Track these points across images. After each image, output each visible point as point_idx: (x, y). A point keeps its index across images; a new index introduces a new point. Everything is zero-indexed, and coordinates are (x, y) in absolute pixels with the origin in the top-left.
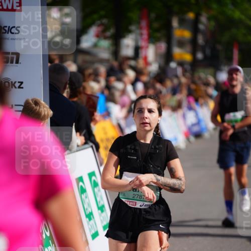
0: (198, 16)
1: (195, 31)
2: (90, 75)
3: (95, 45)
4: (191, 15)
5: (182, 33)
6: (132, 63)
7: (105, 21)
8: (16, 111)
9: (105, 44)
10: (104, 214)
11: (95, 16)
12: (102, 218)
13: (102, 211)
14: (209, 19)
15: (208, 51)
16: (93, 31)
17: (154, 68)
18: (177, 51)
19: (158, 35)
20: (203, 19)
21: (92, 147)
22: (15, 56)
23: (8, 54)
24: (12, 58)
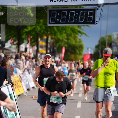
0: (47, 38)
1: (47, 42)
3: (10, 47)
4: (45, 37)
5: (42, 43)
6: (24, 53)
7: (14, 38)
9: (14, 46)
11: (10, 37)
15: (52, 50)
16: (9, 41)
17: (32, 55)
18: (40, 49)
19: (33, 44)
20: (49, 39)
21: (11, 85)
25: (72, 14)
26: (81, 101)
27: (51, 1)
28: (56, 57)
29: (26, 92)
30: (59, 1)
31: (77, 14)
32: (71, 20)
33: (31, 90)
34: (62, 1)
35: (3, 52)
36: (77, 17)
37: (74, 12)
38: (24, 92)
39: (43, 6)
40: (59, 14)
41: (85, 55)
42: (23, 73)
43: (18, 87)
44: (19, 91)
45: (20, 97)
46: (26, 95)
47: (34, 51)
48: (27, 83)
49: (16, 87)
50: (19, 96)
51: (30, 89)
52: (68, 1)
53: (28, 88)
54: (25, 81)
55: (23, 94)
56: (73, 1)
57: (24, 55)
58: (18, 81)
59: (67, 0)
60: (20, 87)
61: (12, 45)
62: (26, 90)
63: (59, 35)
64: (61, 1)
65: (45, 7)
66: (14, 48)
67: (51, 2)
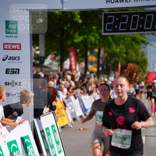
0: (99, 50)
2: (51, 79)
3: (51, 64)
4: (96, 50)
5: (92, 58)
6: (69, 72)
7: (55, 52)
10: (59, 145)
11: (51, 50)
12: (58, 148)
13: (58, 144)
14: (104, 52)
15: (105, 67)
16: (49, 57)
17: (79, 74)
18: (90, 67)
19: (81, 59)
20: (102, 52)
21: (53, 113)
22: (17, 70)
23: (14, 69)
24: (16, 71)
25: (135, 19)
26: (145, 135)
27: (107, 1)
28: (111, 76)
29: (72, 123)
30: (118, 2)
31: (142, 18)
32: (134, 26)
33: (77, 120)
34: (122, 1)
35: (42, 71)
36: (142, 22)
37: (138, 16)
38: (70, 123)
39: (97, 10)
40: (117, 19)
41: (149, 73)
42: (67, 98)
43: (61, 116)
44: (63, 122)
45: (63, 129)
46: (71, 126)
47: (82, 69)
48: (73, 110)
49: (59, 116)
50: (62, 127)
51: (76, 118)
52: (130, 2)
53: (74, 117)
54: (70, 108)
55: (67, 125)
56: (137, 1)
57: (69, 74)
58: (61, 108)
59: (129, 0)
60: (64, 116)
61: (53, 61)
62: (71, 120)
63: (115, 47)
64: (120, 2)
65: (99, 11)
66: (56, 65)
67: (107, 3)
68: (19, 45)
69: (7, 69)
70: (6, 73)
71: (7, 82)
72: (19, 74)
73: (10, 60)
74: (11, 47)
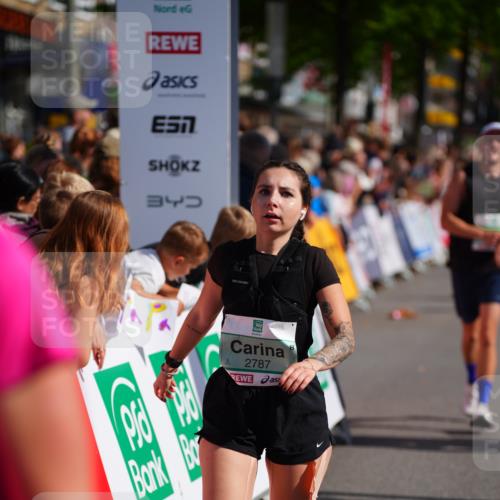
0: (466, 55)
1: (462, 75)
3: (303, 101)
4: (456, 55)
5: (440, 81)
6: (362, 128)
8: (189, 206)
15: (483, 110)
18: (433, 110)
19: (404, 85)
20: (475, 60)
22: (188, 122)
23: (178, 118)
24: (184, 125)
42: (353, 215)
48: (371, 255)
54: (361, 246)
66: (319, 107)
68: (195, 37)
69: (156, 118)
70: (154, 130)
71: (155, 161)
72: (193, 135)
73: (167, 86)
74: (171, 45)
